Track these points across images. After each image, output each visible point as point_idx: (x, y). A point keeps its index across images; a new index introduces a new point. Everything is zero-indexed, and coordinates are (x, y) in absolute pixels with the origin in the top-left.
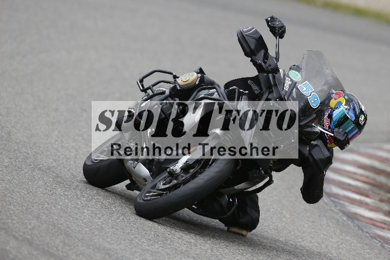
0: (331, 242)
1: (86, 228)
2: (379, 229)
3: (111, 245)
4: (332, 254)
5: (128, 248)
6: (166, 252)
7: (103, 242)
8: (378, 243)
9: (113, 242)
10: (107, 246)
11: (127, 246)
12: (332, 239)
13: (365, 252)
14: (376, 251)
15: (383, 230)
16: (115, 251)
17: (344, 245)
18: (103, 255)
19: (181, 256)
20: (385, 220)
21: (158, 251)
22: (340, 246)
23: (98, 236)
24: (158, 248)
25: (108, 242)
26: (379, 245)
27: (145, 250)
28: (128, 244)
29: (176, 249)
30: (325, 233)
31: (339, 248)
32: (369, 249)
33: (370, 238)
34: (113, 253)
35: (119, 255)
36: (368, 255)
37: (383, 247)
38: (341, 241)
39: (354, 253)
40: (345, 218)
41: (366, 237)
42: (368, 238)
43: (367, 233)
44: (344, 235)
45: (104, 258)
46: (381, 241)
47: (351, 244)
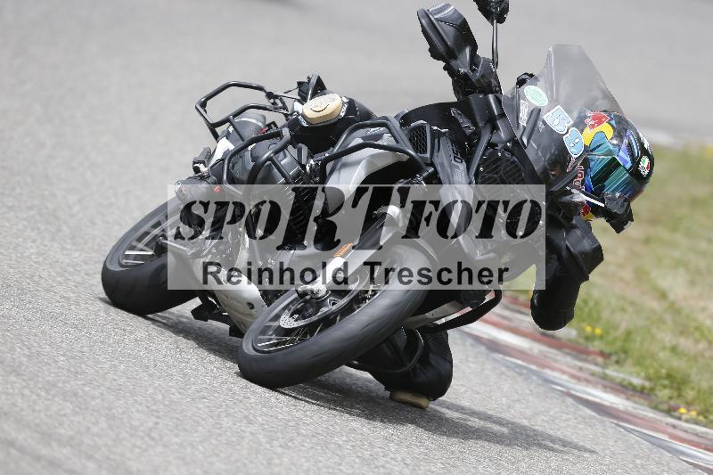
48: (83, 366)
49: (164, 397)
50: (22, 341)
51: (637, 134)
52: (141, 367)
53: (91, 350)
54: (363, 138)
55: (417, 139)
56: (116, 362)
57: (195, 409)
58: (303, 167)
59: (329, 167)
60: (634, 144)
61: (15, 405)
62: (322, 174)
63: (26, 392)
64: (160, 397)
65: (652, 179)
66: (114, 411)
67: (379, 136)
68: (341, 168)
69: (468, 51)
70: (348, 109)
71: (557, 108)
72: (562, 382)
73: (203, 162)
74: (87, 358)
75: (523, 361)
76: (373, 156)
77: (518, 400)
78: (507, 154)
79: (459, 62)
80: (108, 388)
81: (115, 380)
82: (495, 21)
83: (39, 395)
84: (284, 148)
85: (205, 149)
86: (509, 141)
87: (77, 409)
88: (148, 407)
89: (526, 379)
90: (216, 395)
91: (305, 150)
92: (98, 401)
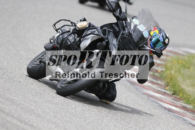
0: (123, 96)
1: (1, 89)
2: (146, 89)
3: (14, 97)
4: (123, 102)
5: (23, 99)
6: (41, 101)
7: (10, 96)
8: (146, 97)
9: (15, 96)
10: (12, 98)
11: (22, 98)
12: (123, 94)
13: (139, 101)
14: (145, 101)
15: (148, 90)
16: (16, 101)
17: (129, 98)
18: (10, 103)
19: (49, 103)
20: (149, 86)
21: (37, 101)
22: (127, 99)
23: (8, 93)
24: (37, 99)
25: (13, 96)
26: (146, 98)
27: (31, 100)
28: (22, 97)
29: (46, 100)
30: (120, 92)
31: (127, 100)
32: (141, 100)
33: (142, 94)
34: (15, 102)
35: (18, 103)
36: (141, 103)
37: (148, 99)
38: (128, 96)
39: (134, 102)
40: (129, 84)
41: (140, 94)
42: (141, 94)
43: (140, 91)
44: (129, 92)
45: (11, 104)
46: (148, 96)
47: (133, 97)
48: (57, 115)
49: (79, 123)
50: (41, 108)
51: (165, 33)
52: (73, 115)
53: (59, 111)
54: (90, 32)
55: (104, 32)
56: (66, 114)
57: (88, 127)
58: (76, 40)
59: (82, 39)
60: (164, 35)
61: (38, 125)
62: (80, 42)
63: (42, 122)
64: (78, 123)
65: (169, 45)
66: (66, 127)
67: (95, 32)
68: (84, 40)
69: (119, 10)
70: (89, 25)
71: (141, 25)
72: (188, 120)
73: (52, 39)
74: (59, 113)
75: (178, 114)
76: (93, 37)
77: (176, 125)
78: (127, 36)
79: (116, 13)
80: (64, 121)
81: (66, 119)
82: (126, 2)
83: (45, 123)
84: (70, 35)
85: (53, 36)
86: (128, 33)
87: (56, 127)
88: (75, 126)
89: (179, 119)
90: (94, 123)
91: (76, 35)
92: (61, 124)
